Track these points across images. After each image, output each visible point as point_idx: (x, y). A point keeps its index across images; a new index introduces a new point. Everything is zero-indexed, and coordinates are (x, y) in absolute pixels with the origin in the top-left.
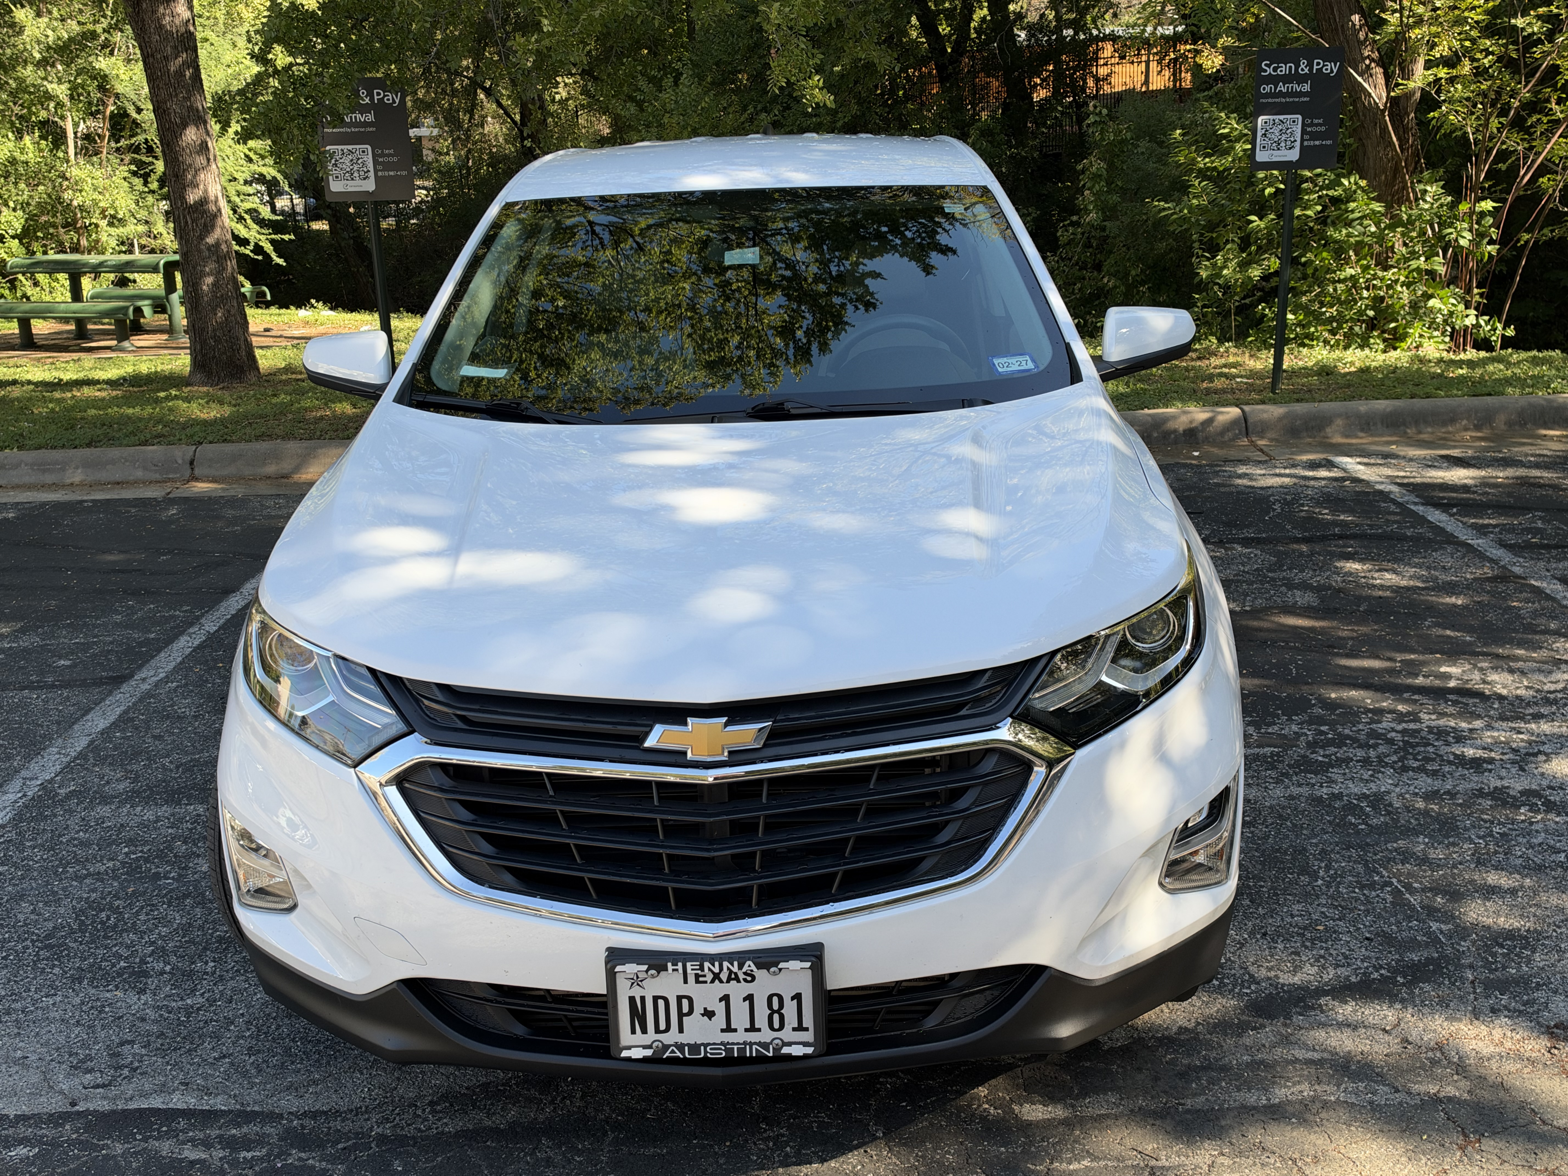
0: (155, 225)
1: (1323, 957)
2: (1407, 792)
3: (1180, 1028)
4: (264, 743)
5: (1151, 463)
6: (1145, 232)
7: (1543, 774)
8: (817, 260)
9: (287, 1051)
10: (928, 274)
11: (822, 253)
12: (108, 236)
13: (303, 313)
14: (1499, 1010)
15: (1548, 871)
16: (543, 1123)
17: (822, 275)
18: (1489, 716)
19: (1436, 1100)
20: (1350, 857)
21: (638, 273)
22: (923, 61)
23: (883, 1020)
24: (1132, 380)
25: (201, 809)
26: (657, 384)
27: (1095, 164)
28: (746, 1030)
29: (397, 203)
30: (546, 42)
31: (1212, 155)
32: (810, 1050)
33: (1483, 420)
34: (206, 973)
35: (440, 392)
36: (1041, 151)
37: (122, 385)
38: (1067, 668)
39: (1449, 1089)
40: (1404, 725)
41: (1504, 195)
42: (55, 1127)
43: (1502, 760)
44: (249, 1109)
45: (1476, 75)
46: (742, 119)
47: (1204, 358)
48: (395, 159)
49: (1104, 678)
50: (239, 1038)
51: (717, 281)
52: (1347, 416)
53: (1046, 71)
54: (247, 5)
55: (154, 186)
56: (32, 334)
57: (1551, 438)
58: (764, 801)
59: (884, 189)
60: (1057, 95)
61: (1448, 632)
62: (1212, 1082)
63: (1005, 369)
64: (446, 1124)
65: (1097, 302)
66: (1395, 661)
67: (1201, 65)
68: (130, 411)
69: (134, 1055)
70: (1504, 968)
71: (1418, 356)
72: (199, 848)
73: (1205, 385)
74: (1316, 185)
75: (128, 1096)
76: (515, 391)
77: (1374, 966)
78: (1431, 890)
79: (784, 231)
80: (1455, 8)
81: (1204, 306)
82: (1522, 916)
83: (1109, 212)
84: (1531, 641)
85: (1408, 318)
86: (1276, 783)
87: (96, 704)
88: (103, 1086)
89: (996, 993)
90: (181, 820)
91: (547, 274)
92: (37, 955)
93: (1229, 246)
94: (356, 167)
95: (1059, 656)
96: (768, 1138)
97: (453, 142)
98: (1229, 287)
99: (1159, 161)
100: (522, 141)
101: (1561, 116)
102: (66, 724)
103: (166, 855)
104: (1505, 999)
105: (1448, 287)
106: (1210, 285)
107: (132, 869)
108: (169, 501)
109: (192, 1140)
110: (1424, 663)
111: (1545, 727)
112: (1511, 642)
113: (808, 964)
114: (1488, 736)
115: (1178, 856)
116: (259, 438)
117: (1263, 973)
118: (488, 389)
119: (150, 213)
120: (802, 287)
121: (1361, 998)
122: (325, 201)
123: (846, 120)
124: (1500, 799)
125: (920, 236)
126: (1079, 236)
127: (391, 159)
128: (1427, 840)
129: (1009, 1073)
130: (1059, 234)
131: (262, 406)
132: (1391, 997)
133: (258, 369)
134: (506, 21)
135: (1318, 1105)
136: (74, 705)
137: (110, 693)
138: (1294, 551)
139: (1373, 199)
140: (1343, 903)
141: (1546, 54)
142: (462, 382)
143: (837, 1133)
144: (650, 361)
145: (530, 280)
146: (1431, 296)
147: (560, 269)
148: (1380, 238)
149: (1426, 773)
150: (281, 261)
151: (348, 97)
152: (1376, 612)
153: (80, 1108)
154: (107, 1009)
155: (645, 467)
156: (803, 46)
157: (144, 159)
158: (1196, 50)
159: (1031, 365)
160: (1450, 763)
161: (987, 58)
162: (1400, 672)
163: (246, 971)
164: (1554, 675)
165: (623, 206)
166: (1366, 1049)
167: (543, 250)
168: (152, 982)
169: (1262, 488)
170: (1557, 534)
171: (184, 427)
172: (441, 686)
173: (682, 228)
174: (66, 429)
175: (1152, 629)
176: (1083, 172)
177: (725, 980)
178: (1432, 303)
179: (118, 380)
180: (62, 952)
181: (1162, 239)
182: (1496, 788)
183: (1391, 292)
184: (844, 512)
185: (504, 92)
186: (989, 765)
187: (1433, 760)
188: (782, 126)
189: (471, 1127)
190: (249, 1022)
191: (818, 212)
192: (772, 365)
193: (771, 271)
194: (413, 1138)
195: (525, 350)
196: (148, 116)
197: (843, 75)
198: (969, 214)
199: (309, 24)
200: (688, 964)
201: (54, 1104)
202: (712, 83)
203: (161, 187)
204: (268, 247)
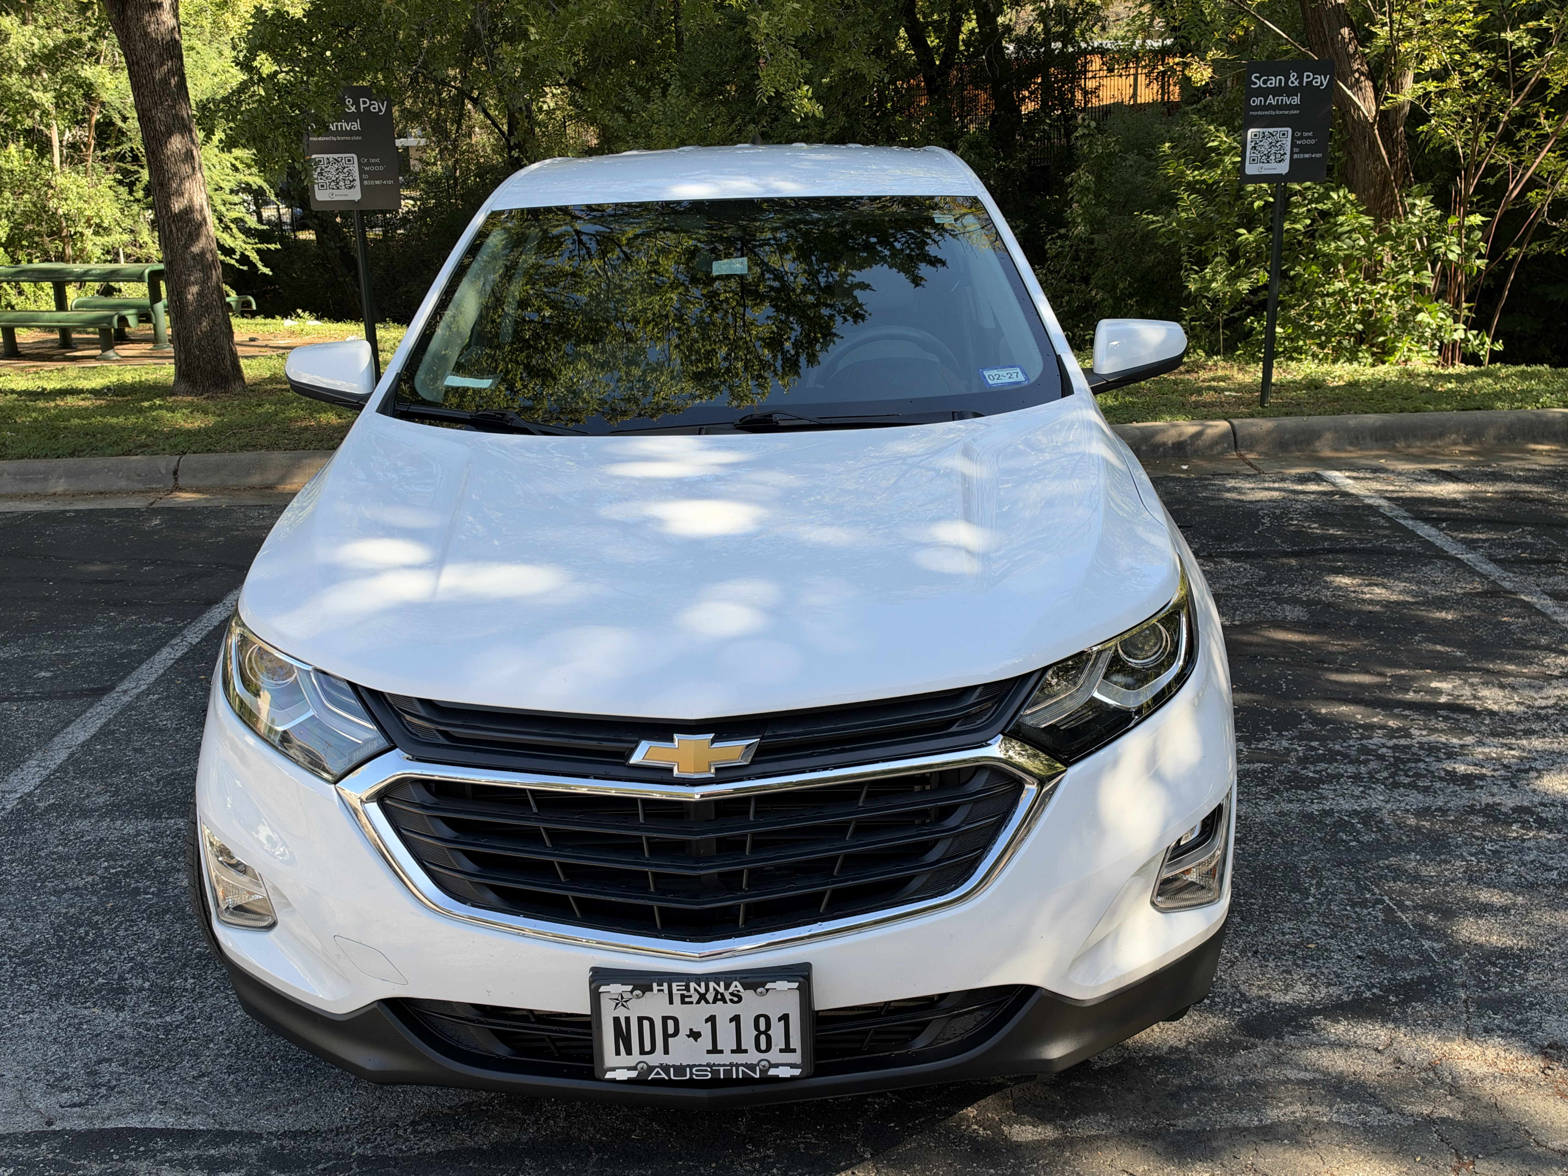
0: (140, 234)
1: (1314, 975)
2: (1399, 809)
3: (1171, 1047)
4: (243, 759)
5: (1142, 476)
6: (1133, 244)
7: (1534, 791)
8: (805, 271)
9: (267, 1069)
10: (917, 285)
11: (810, 264)
12: (93, 245)
13: (288, 323)
14: (1493, 1030)
15: (1540, 889)
16: (526, 1143)
17: (810, 285)
18: (1480, 732)
19: (1429, 1121)
20: (1341, 874)
21: (625, 283)
22: (911, 74)
23: (872, 1041)
24: (1120, 393)
25: (181, 823)
26: (644, 394)
27: (1083, 177)
28: (733, 1052)
29: (384, 213)
30: (534, 51)
31: (1200, 168)
32: (797, 1072)
33: (1473, 434)
34: (186, 990)
35: (424, 402)
36: (1029, 164)
37: (106, 394)
38: (1057, 684)
39: (1442, 1110)
40: (1395, 740)
41: (1492, 210)
42: (31, 1147)
43: (1493, 776)
44: (228, 1129)
45: (1465, 89)
46: (730, 130)
47: (1193, 371)
48: (381, 168)
49: (1097, 695)
50: (218, 1056)
51: (705, 292)
52: (1336, 430)
53: (1035, 83)
54: (234, 14)
55: (140, 194)
56: (16, 344)
57: (1540, 452)
58: (751, 818)
59: (873, 199)
60: (1045, 107)
61: (1439, 647)
62: (1204, 1102)
63: (996, 381)
64: (428, 1145)
65: (1085, 315)
66: (1385, 676)
67: (1190, 78)
68: (114, 420)
69: (112, 1073)
70: (1497, 987)
71: (1406, 370)
72: (179, 862)
73: (1193, 398)
74: (1305, 199)
75: (105, 1115)
76: (501, 401)
77: (1366, 985)
78: (1423, 907)
79: (772, 242)
80: (1445, 21)
81: (1192, 320)
82: (1514, 934)
83: (1097, 225)
84: (1522, 657)
85: (1397, 332)
86: (1267, 799)
87: (77, 717)
88: (80, 1105)
89: (986, 1014)
90: (162, 834)
91: (534, 284)
92: (14, 971)
93: (1218, 259)
94: (341, 176)
95: (1050, 672)
96: (754, 1160)
97: (441, 152)
98: (1217, 301)
99: (1148, 174)
100: (510, 152)
101: (1550, 130)
102: (46, 736)
103: (146, 870)
104: (1498, 1019)
105: (1437, 300)
106: (1199, 298)
107: (112, 884)
108: (152, 511)
109: (170, 1160)
110: (1414, 678)
111: (1537, 743)
112: (1501, 657)
113: (796, 985)
114: (1480, 752)
115: (1169, 875)
116: (242, 448)
117: (1255, 991)
118: (473, 399)
119: (135, 222)
120: (790, 298)
121: (1353, 1018)
122: (311, 211)
123: (834, 131)
124: (1491, 816)
125: (908, 247)
126: (1067, 249)
127: (377, 168)
128: (1418, 857)
129: (999, 1093)
130: (1047, 247)
131: (247, 416)
132: (1383, 1016)
133: (242, 378)
134: (493, 31)
135: (1310, 1126)
136: (54, 717)
137: (91, 705)
138: (1283, 565)
139: (1362, 212)
140: (1334, 921)
141: (1535, 68)
142: (447, 392)
143: (824, 1154)
144: (637, 372)
145: (516, 289)
146: (1420, 310)
147: (546, 279)
148: (1369, 252)
149: (1417, 790)
150: (267, 271)
151: (333, 105)
152: (1366, 627)
153: (56, 1127)
154: (85, 1027)
155: (632, 479)
156: (792, 56)
157: (129, 167)
158: (1184, 63)
159: (1021, 378)
160: (1441, 779)
161: (975, 71)
162: (1390, 687)
163: (226, 988)
164: (1545, 690)
165: (610, 216)
166: (1359, 1069)
167: (529, 259)
168: (131, 1000)
169: (1251, 502)
170: (1547, 549)
171: (168, 436)
172: (422, 701)
173: (670, 238)
174: (49, 439)
175: (1144, 644)
176: (1071, 184)
177: (711, 1001)
178: (1420, 317)
179: (102, 389)
180: (39, 968)
181: (1150, 251)
182: (1487, 805)
183: (1379, 306)
184: (832, 525)
185: (492, 102)
186: (979, 782)
187: (1425, 776)
188: (770, 137)
189: (453, 1148)
190: (229, 1040)
191: (806, 222)
192: (760, 376)
193: (759, 281)
194: (395, 1158)
195: (511, 360)
196: (133, 124)
197: (831, 87)
198: (958, 224)
199: (294, 32)
200: (674, 985)
201: (31, 1123)
202: (700, 94)
203: (147, 196)
204: (254, 257)
